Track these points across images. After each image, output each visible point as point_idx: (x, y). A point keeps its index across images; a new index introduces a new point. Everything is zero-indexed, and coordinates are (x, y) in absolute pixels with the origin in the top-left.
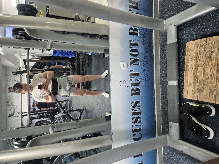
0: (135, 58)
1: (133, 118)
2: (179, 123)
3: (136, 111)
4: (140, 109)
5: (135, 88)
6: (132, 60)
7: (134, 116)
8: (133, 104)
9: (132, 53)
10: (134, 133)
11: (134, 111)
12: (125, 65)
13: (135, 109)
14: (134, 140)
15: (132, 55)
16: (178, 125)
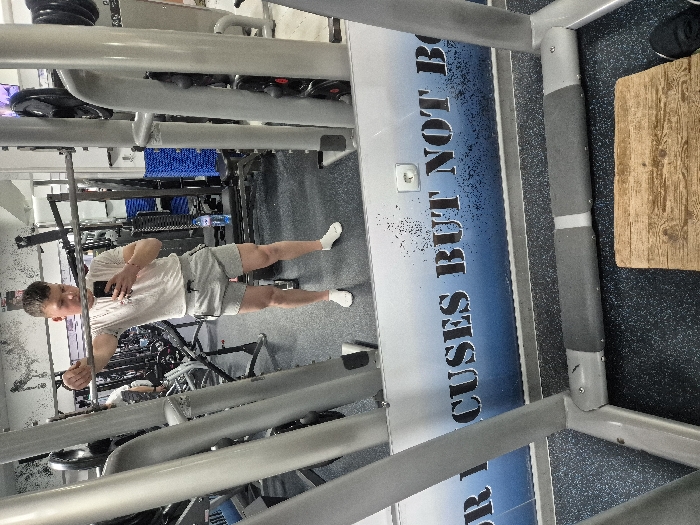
0: (440, 149)
1: (448, 349)
2: (602, 353)
3: (456, 324)
4: (467, 318)
5: (447, 249)
6: (431, 157)
7: (449, 343)
8: (445, 304)
9: (429, 132)
10: (456, 399)
11: (449, 327)
12: (410, 175)
13: (452, 318)
14: (458, 419)
15: (430, 140)
16: (598, 357)
